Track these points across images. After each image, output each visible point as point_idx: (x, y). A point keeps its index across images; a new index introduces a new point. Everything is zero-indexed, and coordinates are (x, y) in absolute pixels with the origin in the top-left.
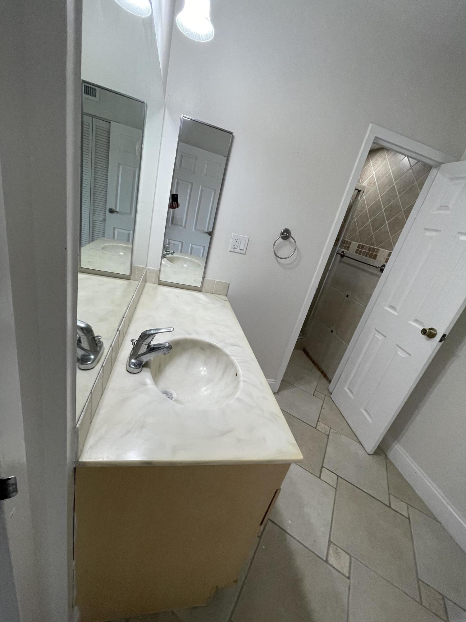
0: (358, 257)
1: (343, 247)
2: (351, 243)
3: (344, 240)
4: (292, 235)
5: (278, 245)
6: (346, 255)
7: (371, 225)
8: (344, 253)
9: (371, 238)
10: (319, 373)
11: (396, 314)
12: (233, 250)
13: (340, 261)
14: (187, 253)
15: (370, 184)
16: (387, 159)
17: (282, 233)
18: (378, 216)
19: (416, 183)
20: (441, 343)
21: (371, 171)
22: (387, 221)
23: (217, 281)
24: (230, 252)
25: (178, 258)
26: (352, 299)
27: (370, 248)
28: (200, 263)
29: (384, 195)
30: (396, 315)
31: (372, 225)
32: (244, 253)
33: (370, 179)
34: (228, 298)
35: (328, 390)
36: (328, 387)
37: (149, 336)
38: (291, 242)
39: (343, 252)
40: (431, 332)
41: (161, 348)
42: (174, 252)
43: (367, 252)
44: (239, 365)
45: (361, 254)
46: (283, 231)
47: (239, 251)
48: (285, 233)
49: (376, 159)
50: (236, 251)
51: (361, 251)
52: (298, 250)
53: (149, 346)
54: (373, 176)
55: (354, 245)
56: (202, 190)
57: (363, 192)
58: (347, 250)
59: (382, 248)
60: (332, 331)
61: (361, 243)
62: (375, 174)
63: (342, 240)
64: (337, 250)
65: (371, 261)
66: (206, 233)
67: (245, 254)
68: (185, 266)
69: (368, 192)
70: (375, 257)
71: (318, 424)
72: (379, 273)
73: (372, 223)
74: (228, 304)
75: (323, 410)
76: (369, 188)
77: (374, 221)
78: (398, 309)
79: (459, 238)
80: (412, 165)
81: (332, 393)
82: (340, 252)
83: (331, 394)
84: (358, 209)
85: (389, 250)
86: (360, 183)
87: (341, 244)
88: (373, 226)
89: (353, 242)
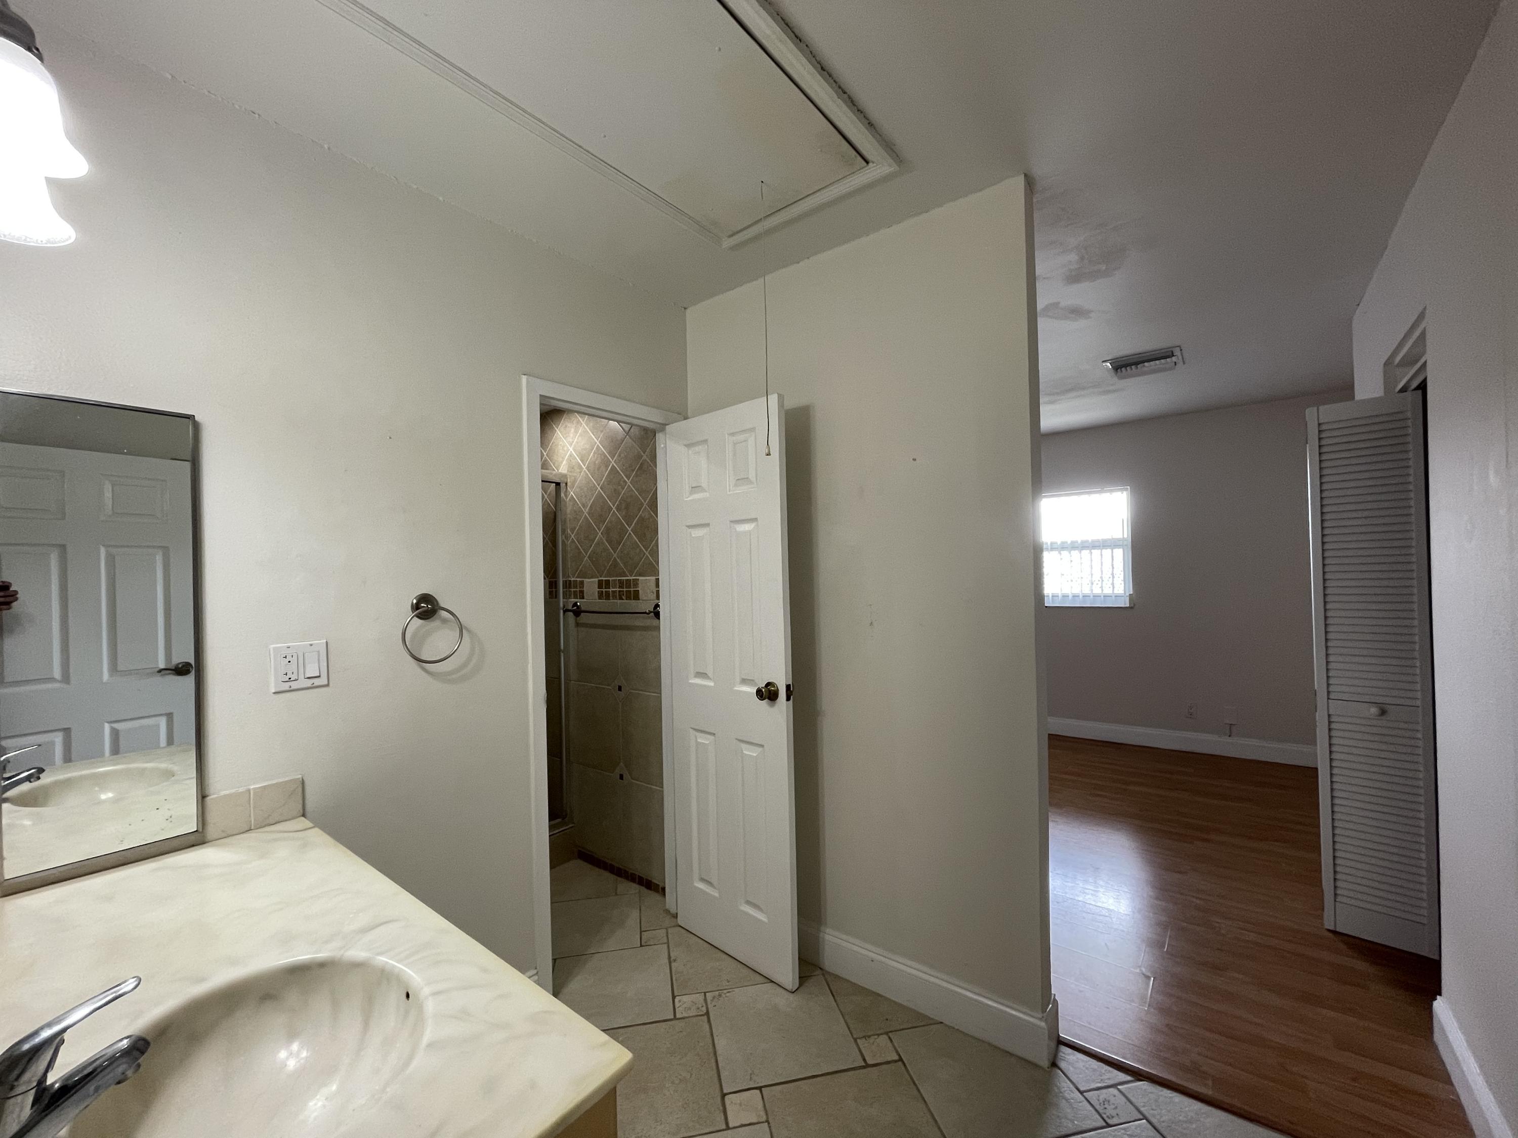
0: (604, 605)
1: (570, 595)
2: (582, 583)
3: (566, 581)
4: (442, 604)
5: (414, 635)
6: (583, 608)
7: (605, 541)
8: (578, 607)
9: (615, 564)
10: (634, 888)
11: (712, 684)
12: (286, 686)
13: (578, 625)
14: (102, 755)
15: (571, 468)
16: (584, 424)
17: (416, 607)
18: (610, 522)
19: (645, 457)
20: (791, 701)
21: (563, 447)
22: (629, 526)
23: (254, 789)
24: (277, 696)
25: (67, 784)
26: (632, 691)
27: (621, 582)
28: (170, 766)
29: (604, 482)
30: (711, 686)
31: (607, 541)
32: (326, 683)
33: (569, 460)
34: (311, 821)
35: (667, 912)
36: (665, 906)
37: (30, 1059)
38: (445, 621)
39: (575, 604)
40: (770, 691)
41: (99, 1070)
42: (41, 770)
43: (619, 591)
44: (405, 966)
45: (611, 598)
46: (415, 601)
47: (309, 683)
48: (422, 605)
49: (564, 426)
50: (294, 685)
51: (607, 594)
52: (468, 631)
53: (41, 1088)
54: (571, 455)
55: (591, 585)
56: (111, 561)
57: (566, 484)
58: (580, 599)
59: (640, 575)
60: (621, 777)
61: (601, 577)
62: (574, 450)
63: (563, 581)
64: (561, 605)
65: (632, 605)
66: (163, 672)
67: (328, 685)
68: (103, 797)
69: (575, 481)
70: (636, 596)
71: (677, 1004)
72: (655, 622)
73: (605, 536)
74: (317, 836)
75: (673, 964)
76: (574, 476)
77: (608, 531)
78: (710, 675)
79: (735, 529)
80: (627, 429)
81: (677, 914)
82: (570, 608)
83: (675, 916)
84: (569, 516)
85: (653, 576)
86: (554, 470)
87: (565, 590)
88: (610, 542)
89: (586, 580)
